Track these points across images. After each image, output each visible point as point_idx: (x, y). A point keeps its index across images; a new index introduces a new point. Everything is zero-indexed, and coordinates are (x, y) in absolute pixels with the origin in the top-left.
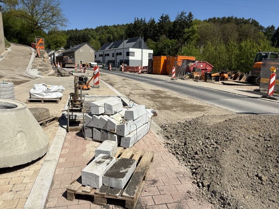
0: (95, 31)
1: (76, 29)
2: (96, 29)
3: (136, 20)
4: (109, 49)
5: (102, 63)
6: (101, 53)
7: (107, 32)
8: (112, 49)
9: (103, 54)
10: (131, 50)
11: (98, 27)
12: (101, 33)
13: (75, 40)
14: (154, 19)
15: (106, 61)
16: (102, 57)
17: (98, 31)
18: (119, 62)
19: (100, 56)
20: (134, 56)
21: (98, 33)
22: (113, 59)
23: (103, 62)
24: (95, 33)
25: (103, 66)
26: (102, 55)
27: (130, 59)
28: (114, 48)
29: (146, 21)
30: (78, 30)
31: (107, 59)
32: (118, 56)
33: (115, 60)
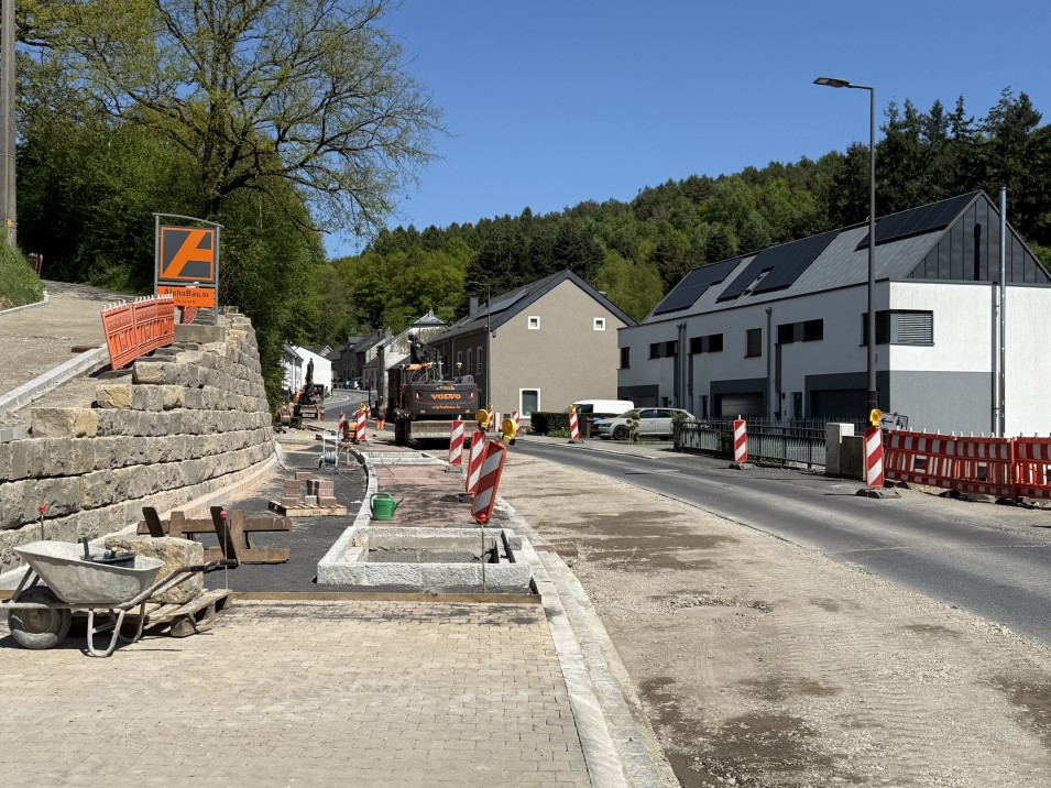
0: (631, 213)
1: (527, 212)
2: (639, 203)
3: (901, 118)
4: (720, 300)
5: (666, 402)
6: (667, 333)
7: (701, 214)
8: (744, 300)
9: (674, 337)
10: (904, 295)
11: (648, 191)
12: (668, 224)
13: (513, 270)
14: (1024, 98)
15: (702, 387)
16: (671, 360)
17: (651, 214)
18: (797, 396)
19: (655, 352)
20: (931, 344)
21: (651, 225)
22: (756, 369)
23: (676, 395)
24: (633, 225)
25: (679, 426)
26: (670, 349)
27: (893, 367)
28: (756, 293)
29: (966, 118)
30: (538, 218)
31: (709, 370)
32: (794, 351)
33: (765, 382)
